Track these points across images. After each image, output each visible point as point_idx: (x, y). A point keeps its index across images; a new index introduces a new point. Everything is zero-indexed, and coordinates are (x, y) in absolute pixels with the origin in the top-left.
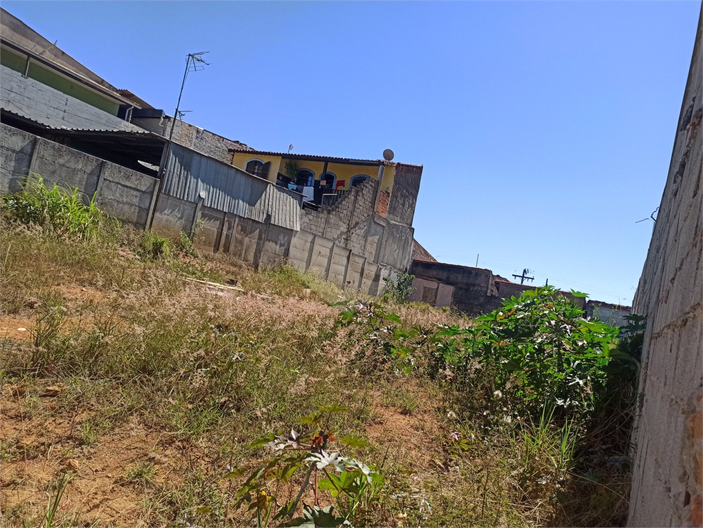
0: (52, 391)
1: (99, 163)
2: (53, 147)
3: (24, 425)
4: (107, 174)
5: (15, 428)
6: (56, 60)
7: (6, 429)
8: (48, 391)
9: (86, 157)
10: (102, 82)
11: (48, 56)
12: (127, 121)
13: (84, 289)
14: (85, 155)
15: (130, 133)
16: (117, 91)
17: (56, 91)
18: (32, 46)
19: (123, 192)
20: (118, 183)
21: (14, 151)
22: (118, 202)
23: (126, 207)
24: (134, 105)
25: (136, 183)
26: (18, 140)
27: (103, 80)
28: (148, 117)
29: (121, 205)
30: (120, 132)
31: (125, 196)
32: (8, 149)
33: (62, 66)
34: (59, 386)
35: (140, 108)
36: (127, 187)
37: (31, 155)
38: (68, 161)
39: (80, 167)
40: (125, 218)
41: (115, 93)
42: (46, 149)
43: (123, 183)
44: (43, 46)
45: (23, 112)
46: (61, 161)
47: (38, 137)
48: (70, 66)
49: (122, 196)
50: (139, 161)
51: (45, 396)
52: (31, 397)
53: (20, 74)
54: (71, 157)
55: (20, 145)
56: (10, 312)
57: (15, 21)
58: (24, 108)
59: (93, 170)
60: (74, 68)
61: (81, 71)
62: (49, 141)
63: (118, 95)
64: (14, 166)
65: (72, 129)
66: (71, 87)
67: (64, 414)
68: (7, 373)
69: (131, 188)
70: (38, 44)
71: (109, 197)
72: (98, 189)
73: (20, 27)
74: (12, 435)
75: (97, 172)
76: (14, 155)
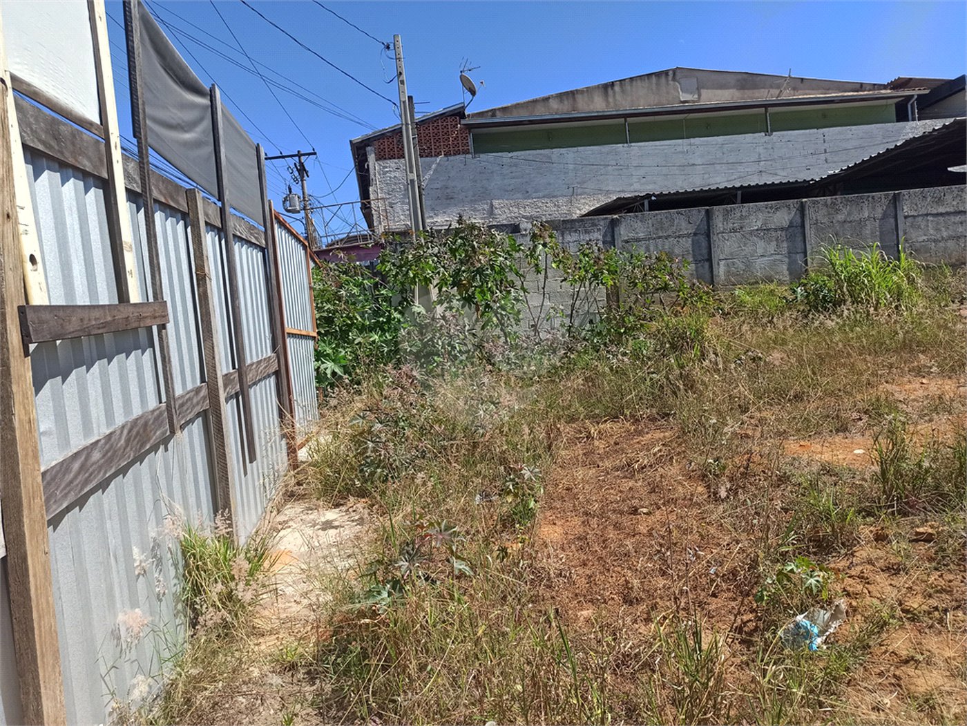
0: (923, 533)
1: (890, 198)
2: (826, 205)
3: (901, 580)
4: (906, 209)
5: (891, 585)
6: (796, 94)
7: (881, 585)
8: (918, 534)
9: (870, 199)
10: (861, 87)
11: (788, 95)
12: (914, 119)
13: (924, 381)
14: (869, 196)
15: (924, 137)
16: (885, 87)
17: (808, 131)
18: (766, 94)
19: (938, 223)
20: (927, 215)
21: (782, 229)
22: (935, 241)
23: (951, 244)
24: (916, 92)
25: (955, 203)
26: (782, 215)
27: (862, 84)
28: (946, 97)
29: (942, 244)
30: (907, 143)
31: (943, 229)
32: (776, 230)
33: (805, 96)
34: (932, 527)
35: (927, 92)
36: (941, 214)
37: (803, 226)
38: (849, 214)
39: (866, 214)
40: (954, 260)
41: (883, 91)
42: (817, 209)
43: (935, 212)
44: (778, 87)
45: (778, 177)
46: (840, 217)
47: (804, 200)
48: (813, 92)
49: (938, 230)
50: (949, 169)
51: (916, 541)
52: (898, 542)
53: (763, 134)
54: (851, 206)
55: (786, 218)
56: (838, 431)
57: (739, 77)
58: (780, 172)
59: (885, 212)
60: (820, 91)
61: (828, 89)
62: (818, 198)
63: (889, 91)
64: (788, 247)
65: (842, 170)
66: (824, 116)
67: (952, 566)
68: (859, 512)
69: (948, 214)
70: (772, 87)
71: (921, 239)
72: (901, 233)
73: (748, 80)
74: (892, 594)
75: (891, 212)
76: (784, 233)
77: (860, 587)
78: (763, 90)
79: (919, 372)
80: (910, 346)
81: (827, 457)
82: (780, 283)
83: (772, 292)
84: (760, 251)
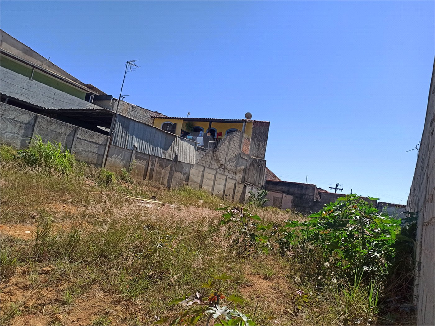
0: (46, 270)
1: (74, 128)
2: (47, 120)
3: (29, 293)
4: (79, 135)
5: (23, 295)
6: (49, 69)
7: (18, 295)
8: (43, 270)
9: (66, 125)
10: (76, 80)
11: (44, 67)
12: (91, 102)
13: (65, 205)
14: (66, 124)
15: (93, 110)
16: (85, 85)
17: (49, 87)
18: (36, 62)
19: (88, 145)
20: (85, 140)
21: (24, 123)
22: (85, 151)
23: (90, 154)
24: (95, 93)
25: (96, 139)
26: (26, 117)
27: (76, 79)
28: (103, 100)
29: (87, 153)
30: (86, 110)
31: (89, 148)
32: (20, 122)
33: (52, 72)
34: (50, 267)
35: (98, 95)
36: (90, 142)
37: (34, 126)
38: (56, 128)
39: (63, 131)
40: (89, 161)
41: (83, 86)
42: (43, 120)
43: (88, 140)
44: (42, 62)
45: (29, 100)
46: (52, 128)
47: (38, 114)
48: (57, 72)
49: (87, 147)
50: (98, 126)
51: (41, 274)
52: (33, 274)
53: (28, 78)
54: (58, 125)
55: (27, 119)
56: (20, 221)
57: (25, 48)
58: (30, 98)
59: (71, 133)
60: (60, 73)
61: (63, 74)
62: (45, 116)
63: (85, 87)
64: (24, 133)
65: (58, 109)
66: (58, 84)
67: (53, 285)
68: (19, 260)
69: (93, 142)
70: (39, 60)
71: (80, 149)
72: (74, 144)
73: (29, 51)
74: (21, 299)
75: (73, 134)
76: (24, 126)
77: (7, 298)
78: (35, 59)
79: (64, 202)
80: (64, 190)
81: (11, 233)
82: (14, 148)
83: (8, 151)
84: (9, 130)
